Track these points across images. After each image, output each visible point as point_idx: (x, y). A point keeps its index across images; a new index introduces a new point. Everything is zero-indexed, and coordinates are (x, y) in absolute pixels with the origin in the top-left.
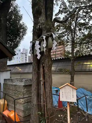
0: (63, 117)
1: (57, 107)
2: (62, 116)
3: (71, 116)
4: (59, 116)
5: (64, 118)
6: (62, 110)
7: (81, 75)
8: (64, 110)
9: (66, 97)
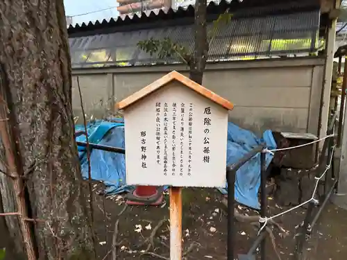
0: (153, 234)
1: (134, 193)
2: (149, 227)
3: (186, 224)
4: (139, 230)
5: (158, 234)
6: (155, 201)
7: (227, 74)
8: (158, 202)
9: (162, 160)
